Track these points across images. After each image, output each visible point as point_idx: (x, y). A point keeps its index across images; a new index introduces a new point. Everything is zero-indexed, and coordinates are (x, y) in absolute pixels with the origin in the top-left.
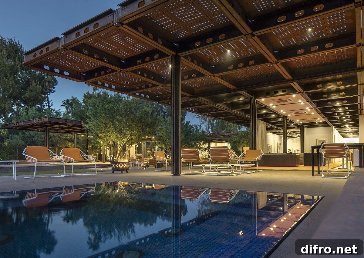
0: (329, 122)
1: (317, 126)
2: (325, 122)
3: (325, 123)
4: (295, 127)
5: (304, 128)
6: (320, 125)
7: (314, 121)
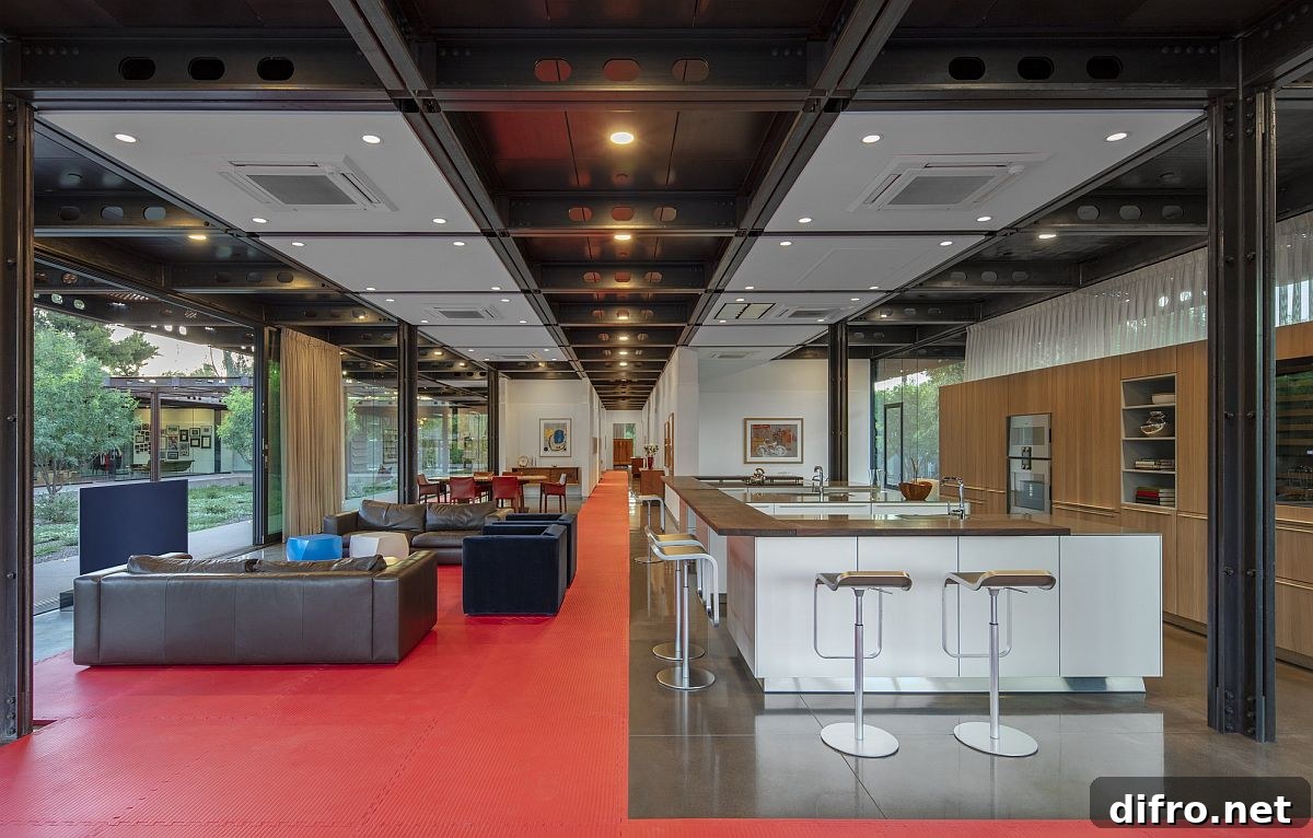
0: (577, 366)
1: (540, 376)
2: (568, 363)
3: (567, 365)
4: (471, 374)
5: (501, 380)
6: (551, 373)
7: (531, 359)
